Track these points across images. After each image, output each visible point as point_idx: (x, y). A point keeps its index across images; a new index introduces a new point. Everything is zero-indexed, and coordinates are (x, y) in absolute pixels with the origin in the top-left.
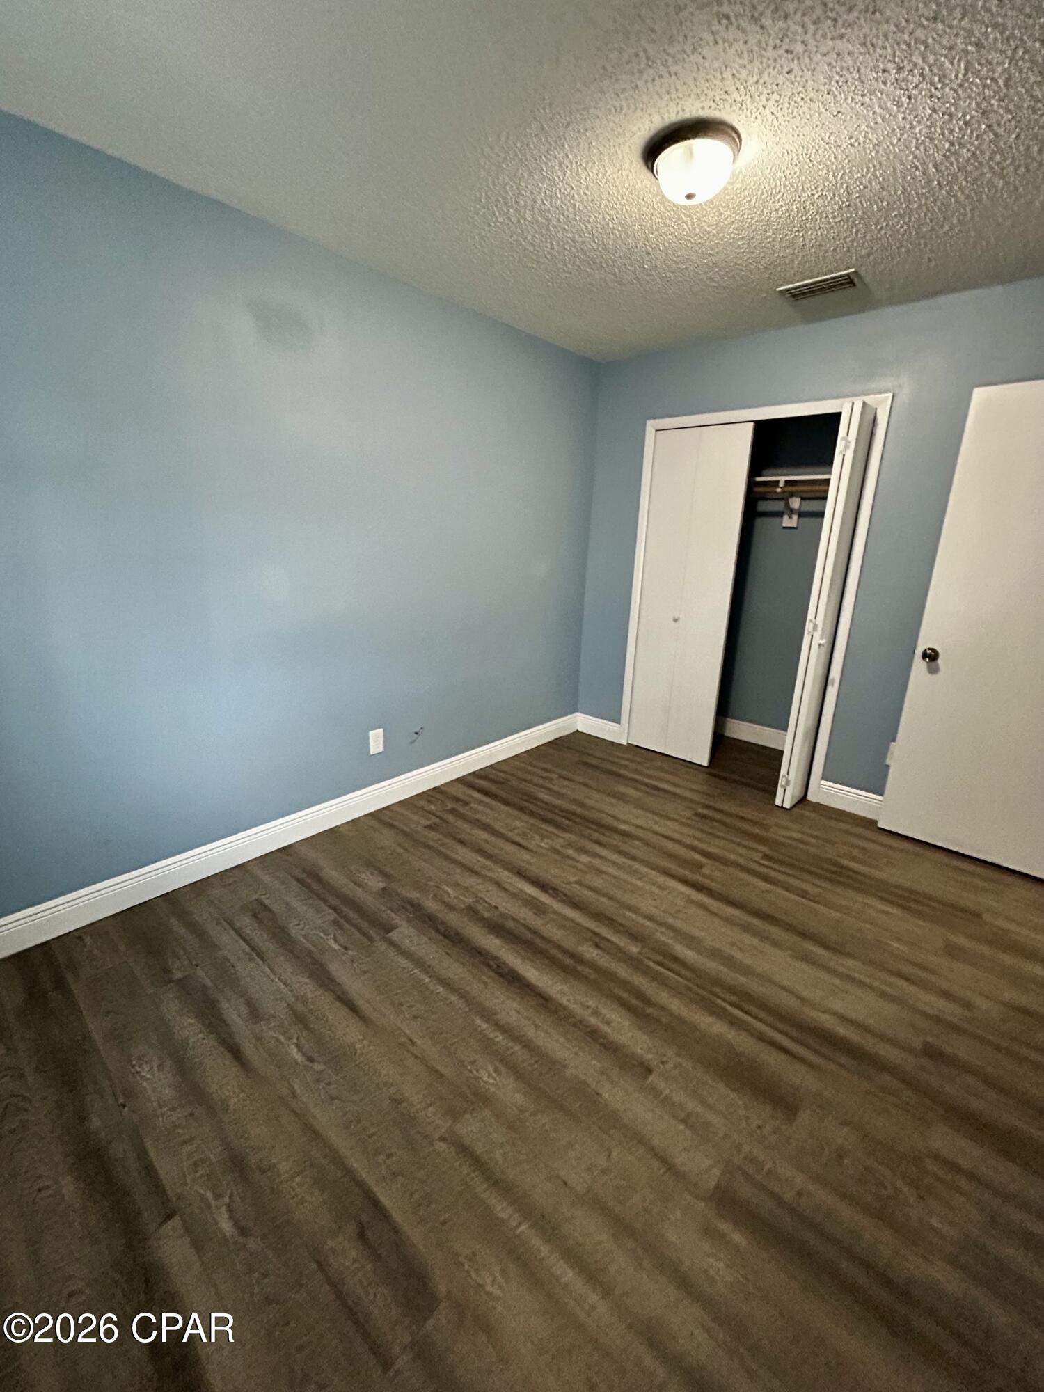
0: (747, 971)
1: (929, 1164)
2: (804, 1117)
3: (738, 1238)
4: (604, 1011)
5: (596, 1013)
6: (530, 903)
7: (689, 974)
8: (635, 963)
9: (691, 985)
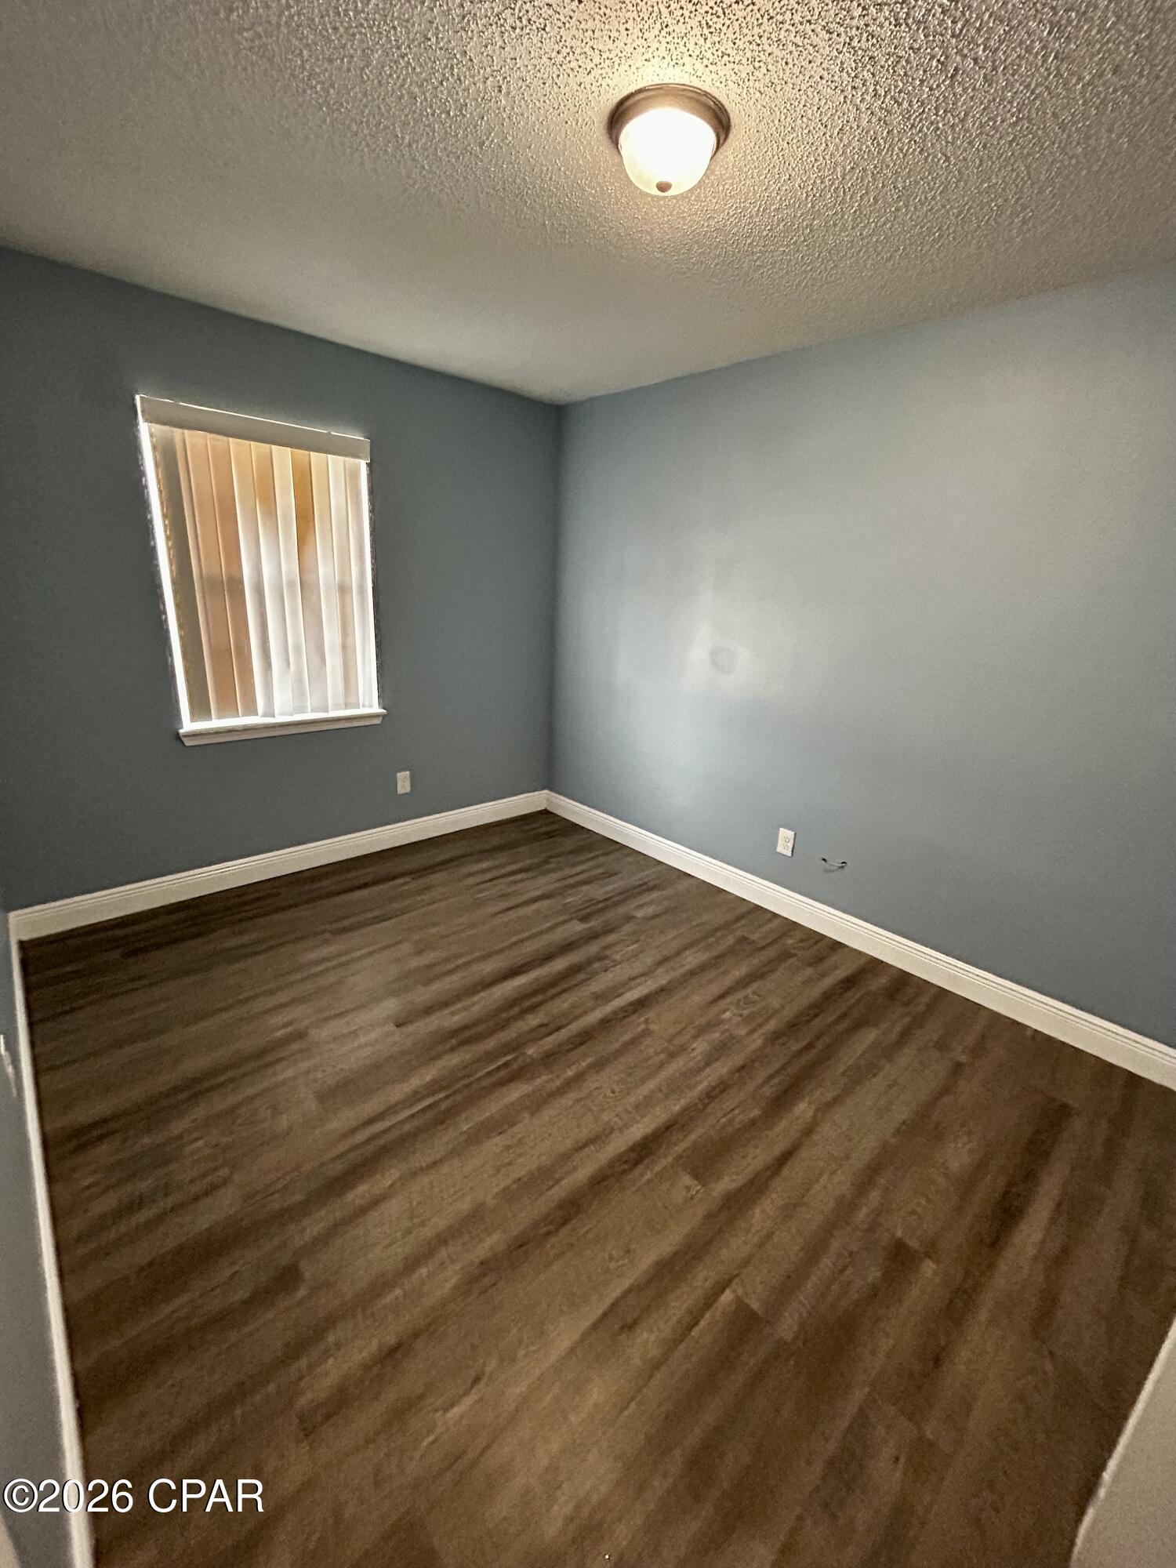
0: (474, 1138)
1: (224, 1172)
2: (312, 1105)
3: (279, 1034)
4: (464, 1014)
5: (465, 1009)
6: (614, 992)
7: (486, 1082)
8: (516, 1046)
9: (472, 1079)
